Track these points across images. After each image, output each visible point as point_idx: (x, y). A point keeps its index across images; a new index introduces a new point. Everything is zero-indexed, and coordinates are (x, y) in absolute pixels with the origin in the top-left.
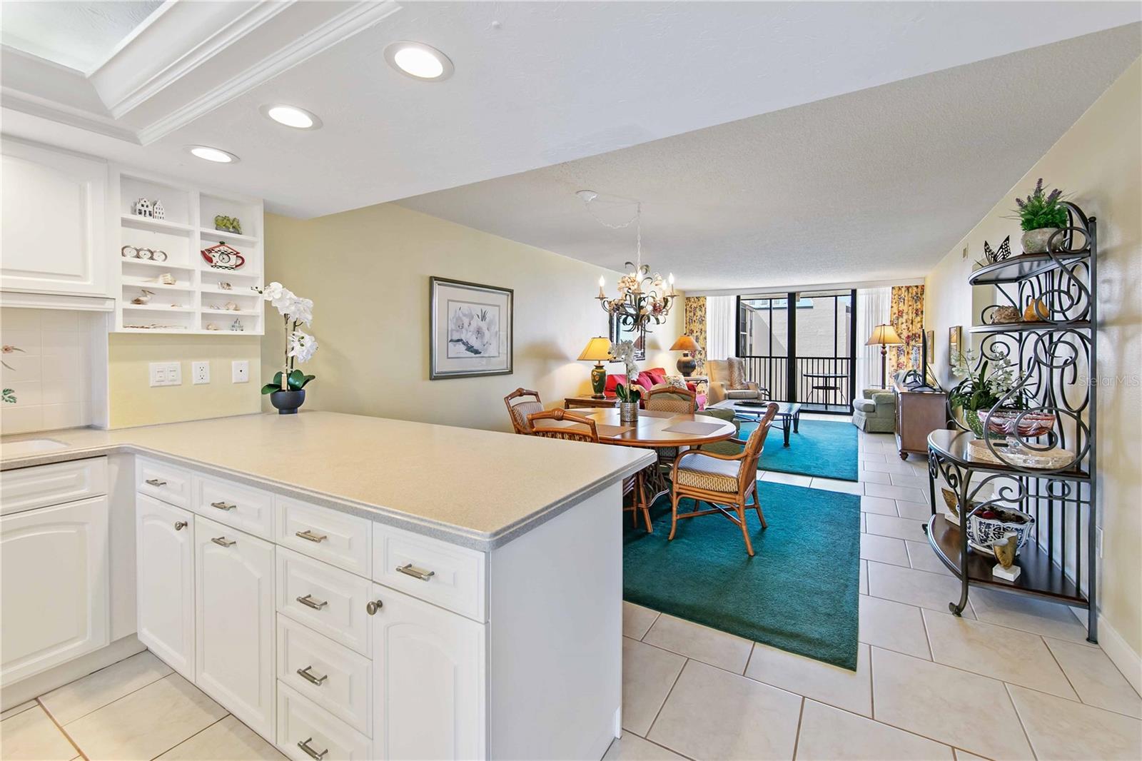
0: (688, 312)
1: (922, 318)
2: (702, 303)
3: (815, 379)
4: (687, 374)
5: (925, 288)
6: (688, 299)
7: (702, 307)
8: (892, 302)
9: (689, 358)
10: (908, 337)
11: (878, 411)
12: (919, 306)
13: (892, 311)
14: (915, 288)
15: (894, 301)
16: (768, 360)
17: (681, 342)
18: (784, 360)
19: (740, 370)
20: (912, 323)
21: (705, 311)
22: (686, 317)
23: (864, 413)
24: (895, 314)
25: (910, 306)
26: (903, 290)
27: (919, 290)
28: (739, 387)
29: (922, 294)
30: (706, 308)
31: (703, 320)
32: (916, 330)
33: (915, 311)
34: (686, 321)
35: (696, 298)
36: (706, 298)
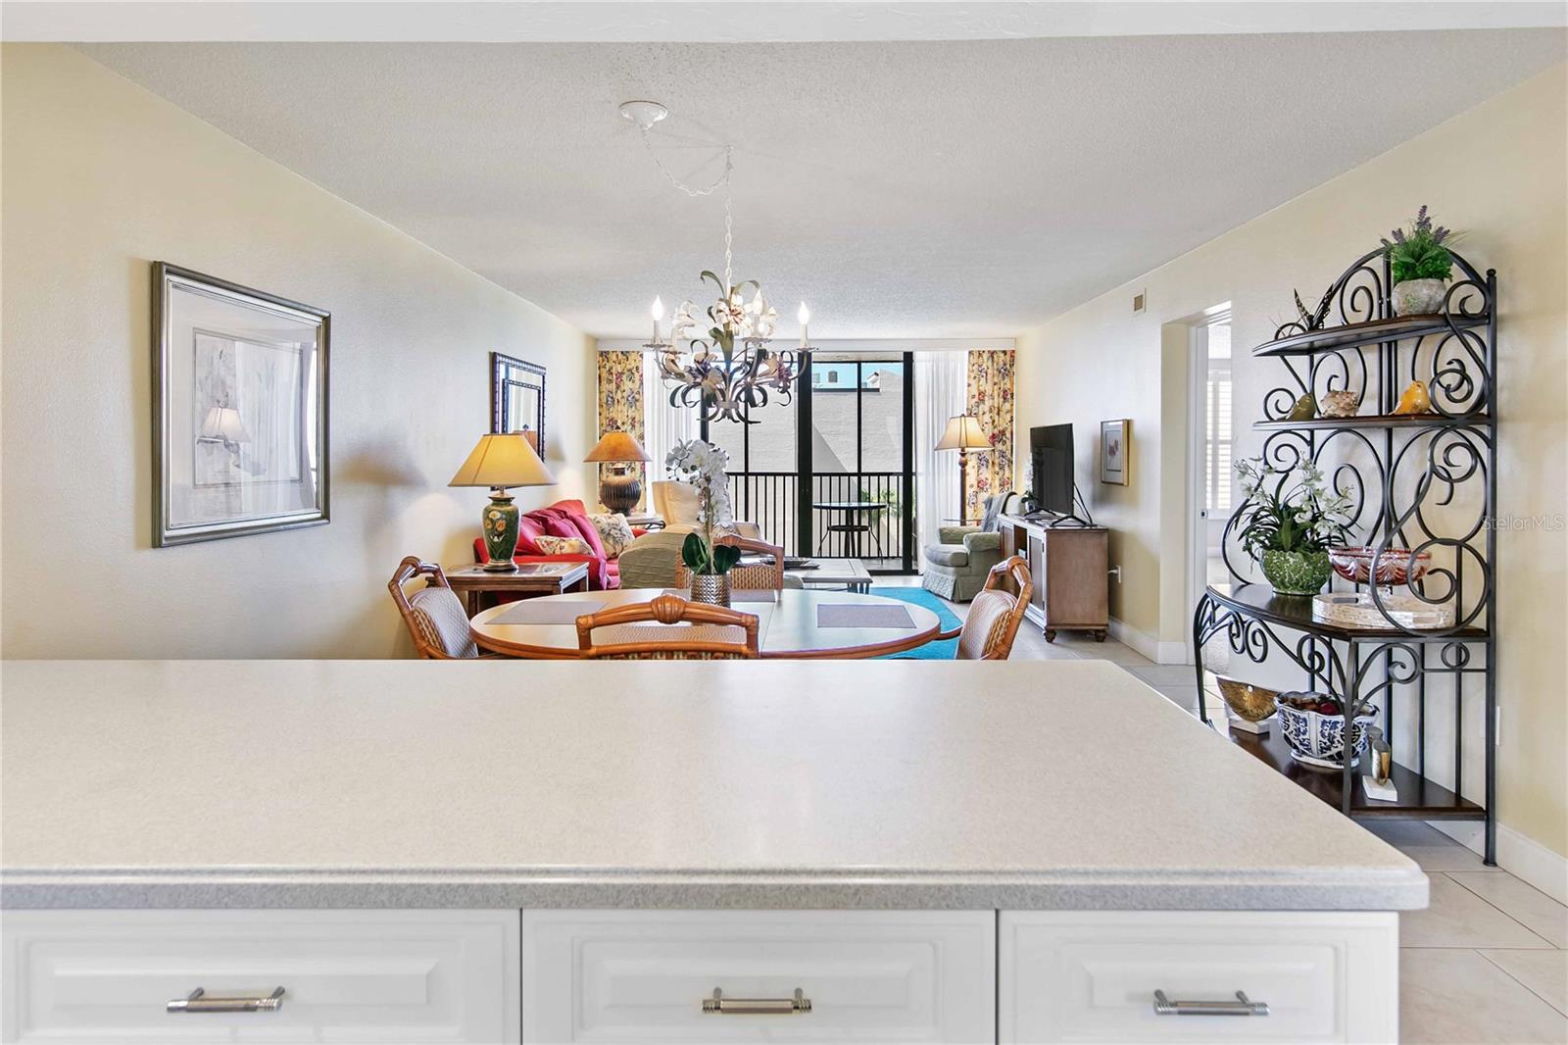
0: (604, 382)
1: (1012, 405)
2: (633, 365)
3: (835, 513)
4: (622, 511)
5: (1016, 355)
6: (604, 354)
7: (634, 373)
8: (969, 377)
9: (628, 477)
10: (993, 436)
11: (973, 563)
12: (1008, 386)
13: (969, 391)
14: (1002, 355)
15: (973, 375)
17: (600, 444)
18: (789, 479)
20: (998, 414)
21: (641, 380)
22: (600, 393)
23: (951, 569)
24: (974, 397)
25: (995, 384)
26: (985, 356)
27: (1008, 357)
29: (1012, 366)
30: (642, 375)
31: (637, 400)
32: (1005, 426)
33: (1002, 394)
34: (600, 400)
35: (620, 354)
36: (641, 356)
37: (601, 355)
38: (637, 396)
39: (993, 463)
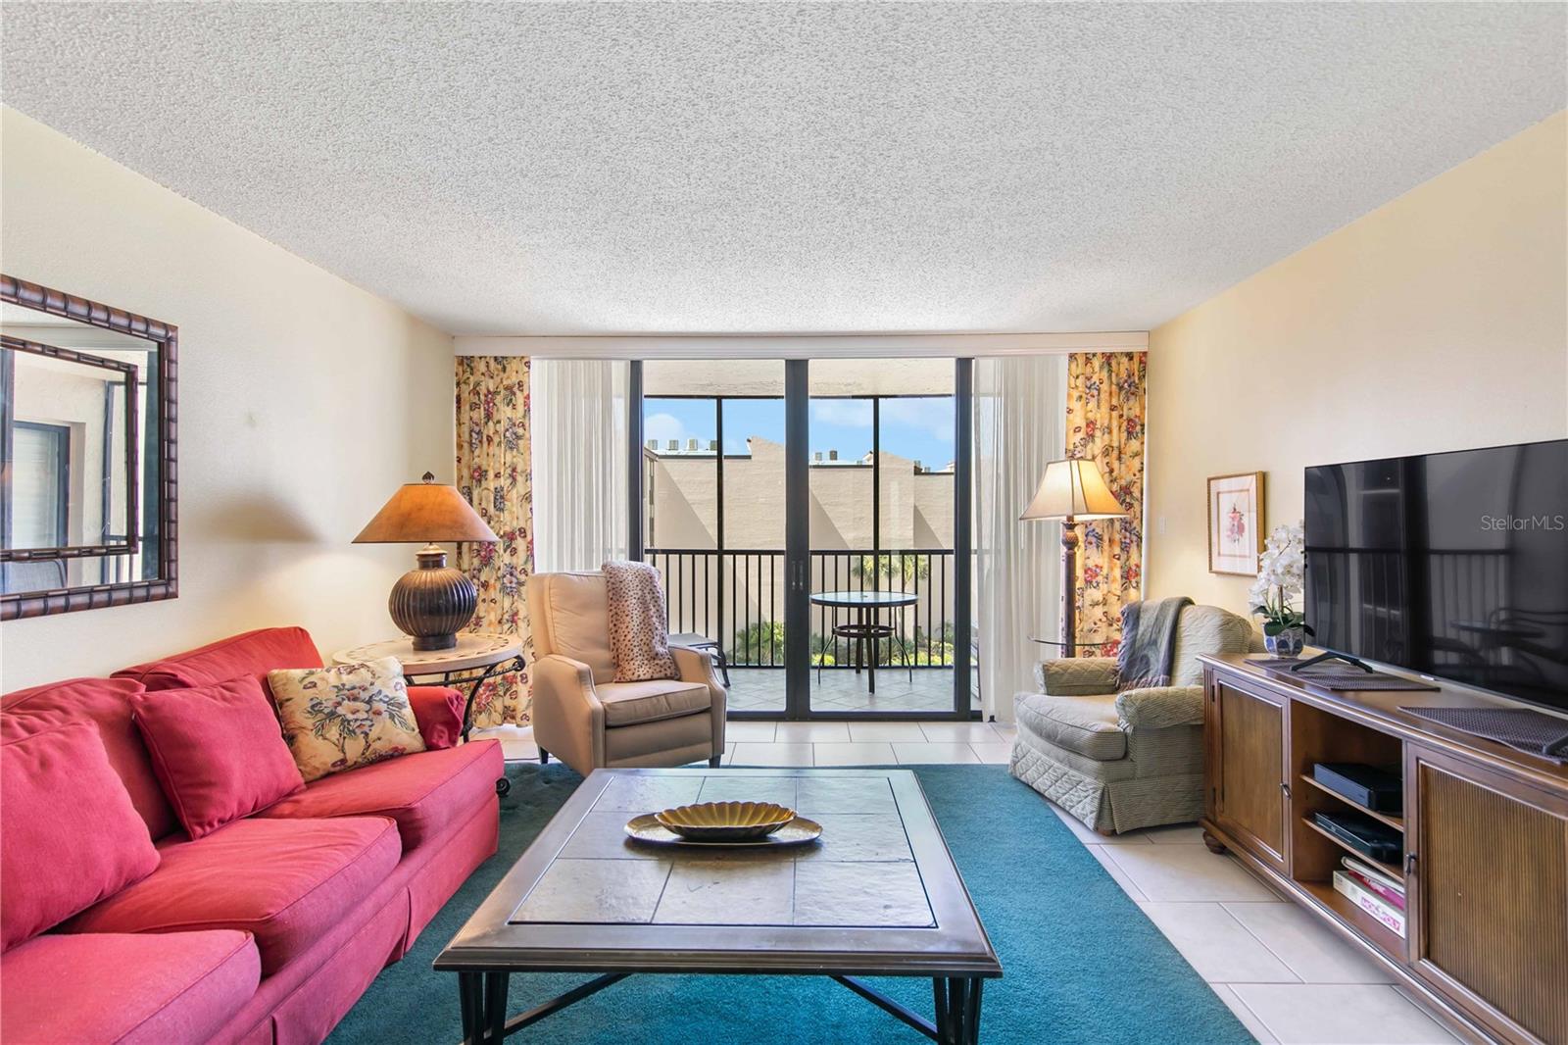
0: (466, 408)
1: (1143, 443)
2: (514, 379)
3: (842, 611)
4: (432, 639)
5: (1150, 361)
6: (466, 362)
7: (515, 391)
8: (1069, 396)
10: (1114, 495)
11: (1139, 753)
12: (1137, 411)
13: (1070, 421)
14: (1125, 360)
15: (1076, 394)
16: (713, 559)
17: (406, 506)
19: (646, 610)
20: (1119, 458)
21: (527, 405)
22: (459, 424)
23: (1090, 763)
24: (1077, 430)
25: (1113, 408)
26: (1096, 363)
27: (1136, 364)
28: (643, 672)
29: (1142, 377)
30: (528, 397)
31: (518, 437)
32: (1130, 477)
33: (1125, 423)
34: (459, 436)
35: (492, 363)
36: (528, 364)
37: (461, 363)
38: (520, 431)
39: (1111, 541)
